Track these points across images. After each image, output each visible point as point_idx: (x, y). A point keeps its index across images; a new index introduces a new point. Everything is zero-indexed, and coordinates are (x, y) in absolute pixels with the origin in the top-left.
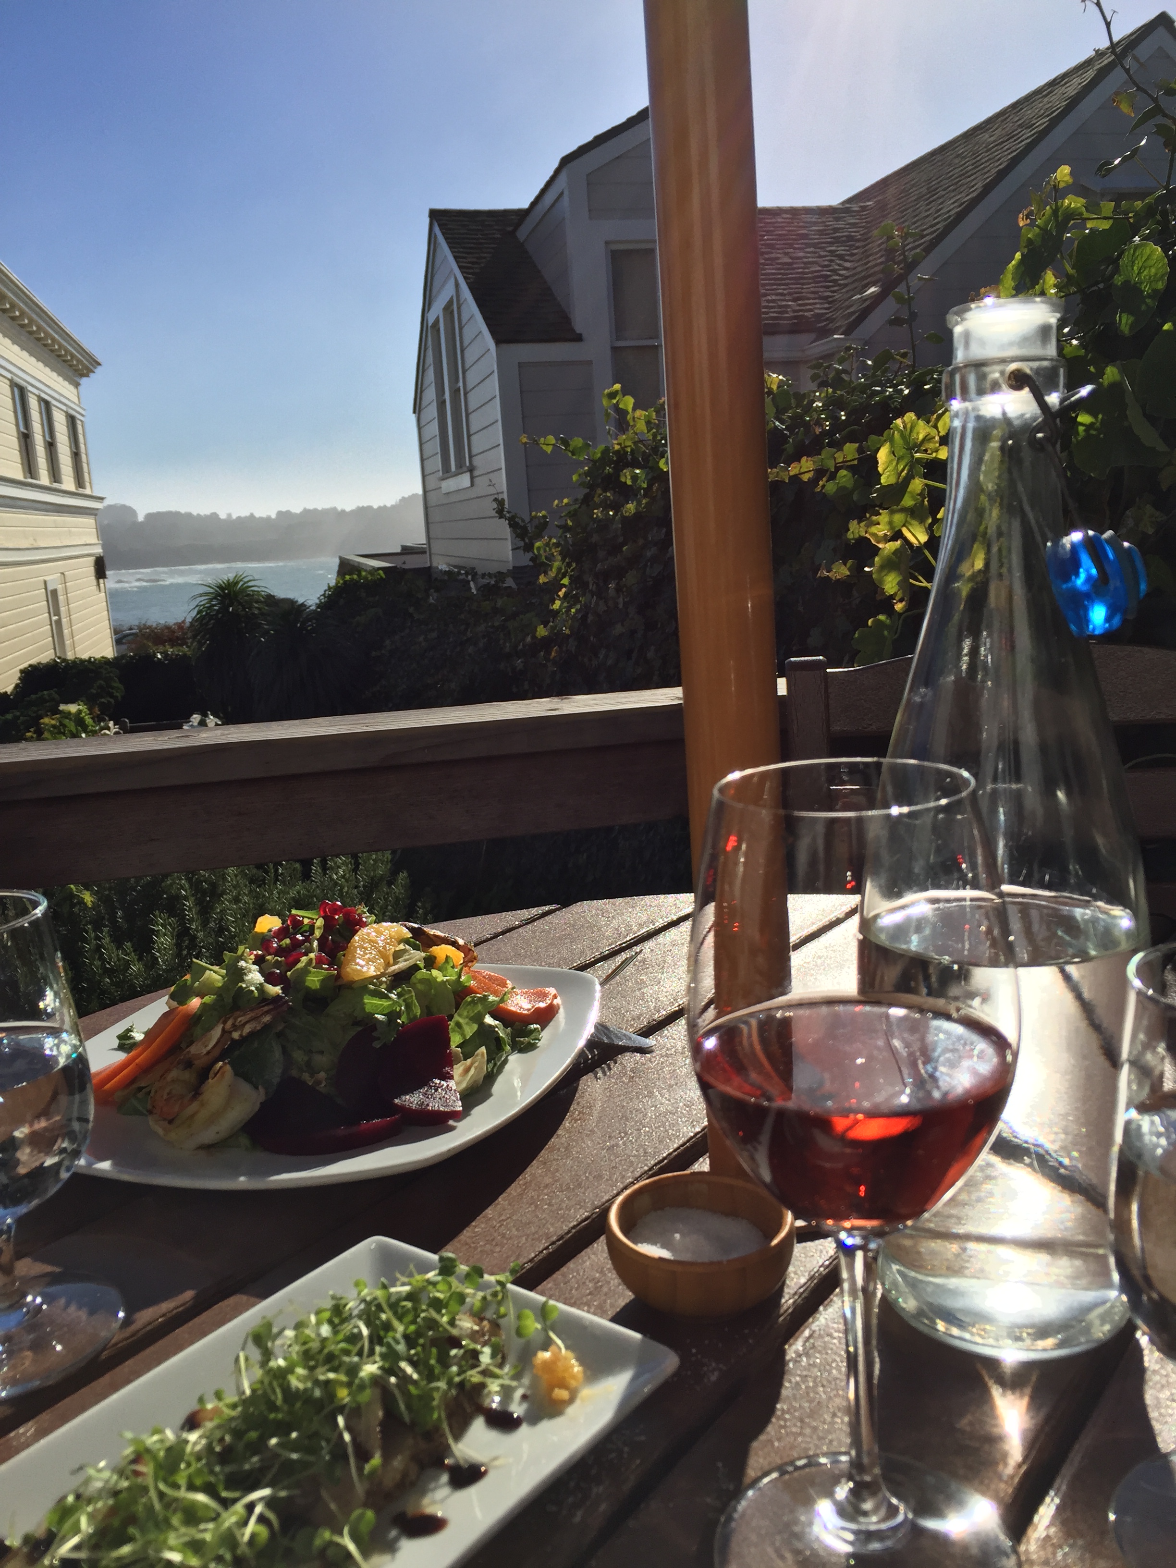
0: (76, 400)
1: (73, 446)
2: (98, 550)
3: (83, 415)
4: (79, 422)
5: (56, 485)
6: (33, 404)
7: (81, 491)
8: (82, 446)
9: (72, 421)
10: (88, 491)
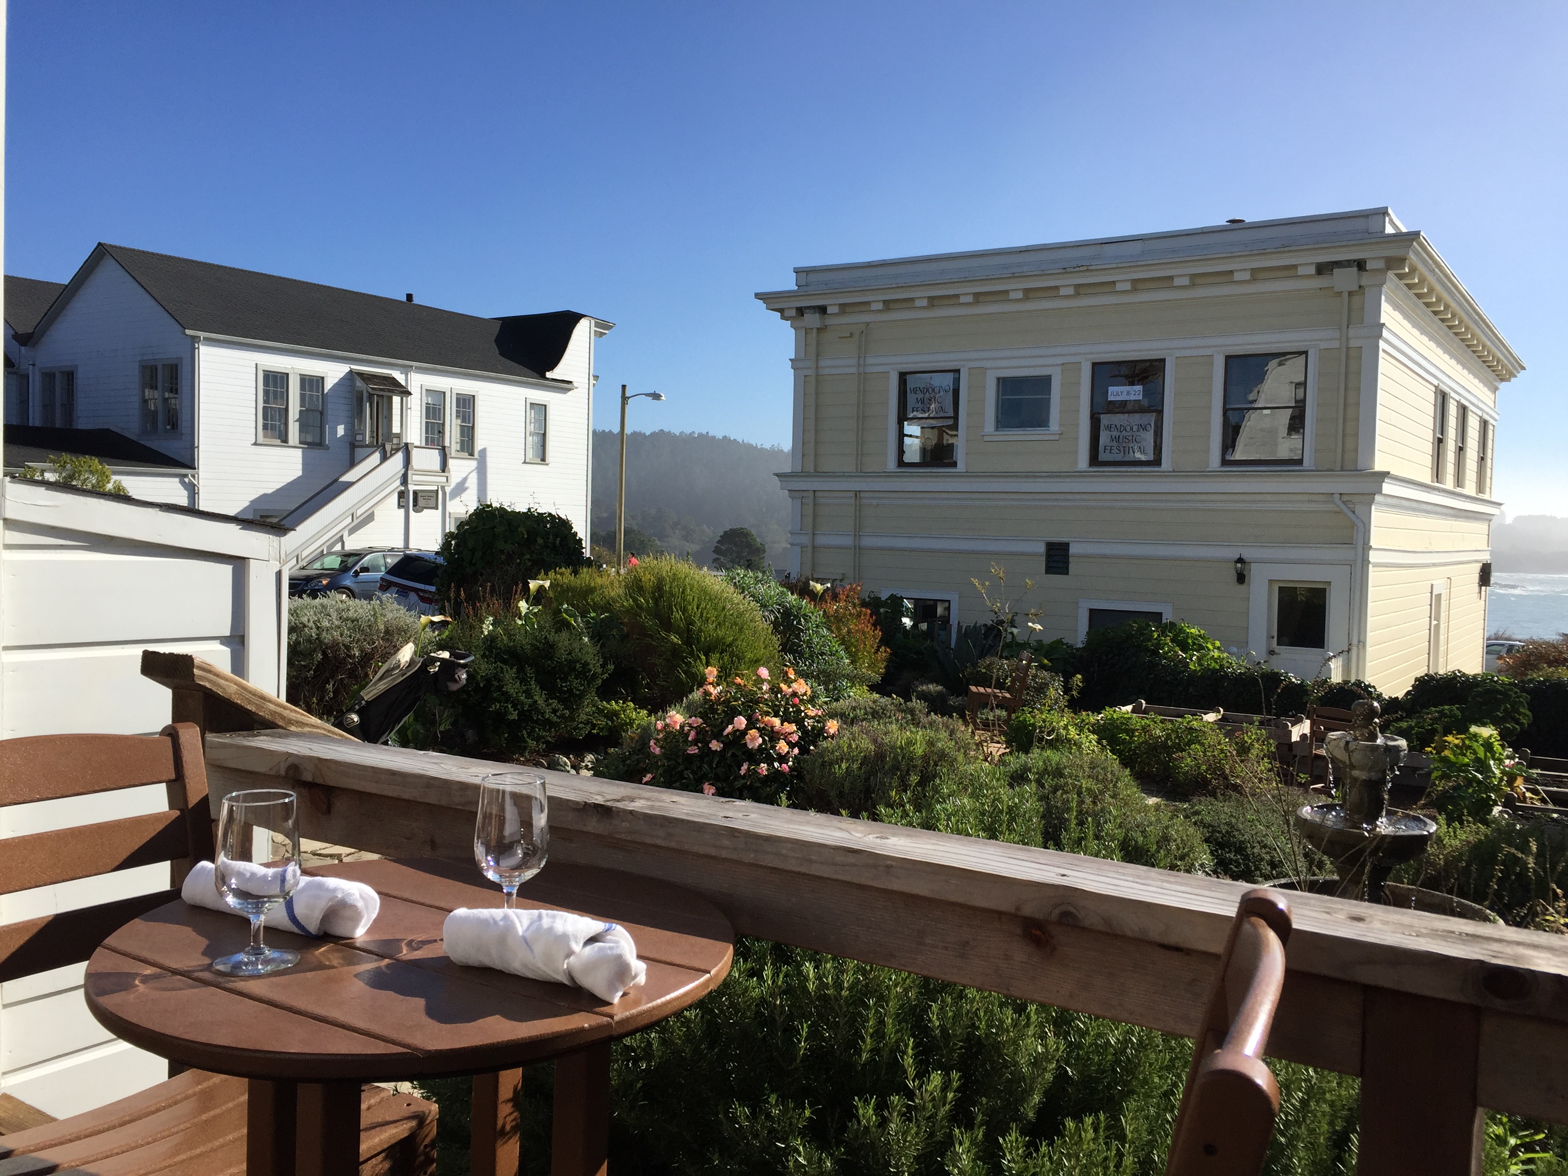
0: (1492, 406)
1: (1481, 451)
2: (1486, 557)
3: (1496, 420)
4: (1491, 427)
5: (1458, 490)
6: (1452, 410)
7: (1481, 496)
8: (1489, 452)
9: (1484, 424)
10: (1486, 497)
